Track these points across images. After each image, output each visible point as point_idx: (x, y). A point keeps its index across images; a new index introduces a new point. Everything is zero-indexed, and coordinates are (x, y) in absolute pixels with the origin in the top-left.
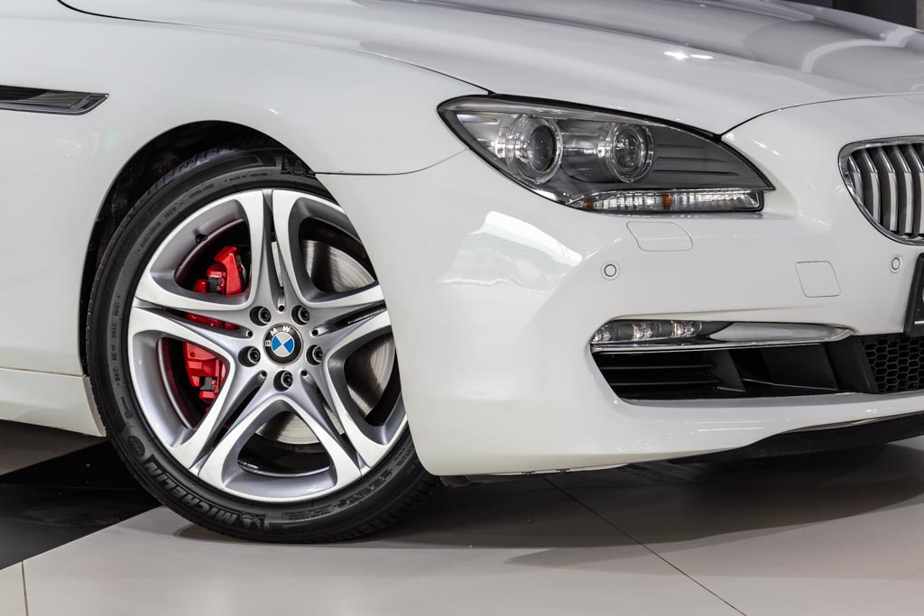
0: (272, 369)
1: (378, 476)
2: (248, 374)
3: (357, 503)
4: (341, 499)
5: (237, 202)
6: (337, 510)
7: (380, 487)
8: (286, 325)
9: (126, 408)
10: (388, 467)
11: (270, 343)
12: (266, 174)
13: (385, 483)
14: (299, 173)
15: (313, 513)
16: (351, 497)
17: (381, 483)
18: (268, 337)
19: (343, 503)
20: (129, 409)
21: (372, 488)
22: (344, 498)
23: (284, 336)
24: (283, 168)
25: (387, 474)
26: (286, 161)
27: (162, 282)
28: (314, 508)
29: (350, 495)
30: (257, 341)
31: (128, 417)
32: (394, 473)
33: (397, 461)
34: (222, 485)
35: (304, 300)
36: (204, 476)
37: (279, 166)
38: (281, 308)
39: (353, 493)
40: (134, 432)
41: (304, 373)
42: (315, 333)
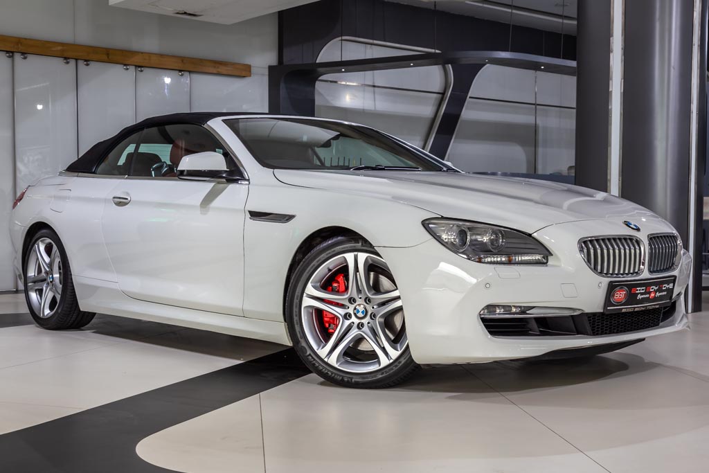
0: (356, 321)
1: (396, 363)
2: (347, 323)
3: (388, 374)
5: (344, 257)
6: (381, 376)
7: (397, 368)
8: (362, 304)
11: (355, 311)
12: (355, 247)
14: (368, 246)
17: (398, 366)
18: (355, 309)
19: (382, 374)
21: (394, 368)
23: (361, 309)
24: (362, 244)
25: (400, 362)
26: (363, 242)
27: (315, 287)
29: (385, 370)
30: (351, 311)
31: (301, 339)
32: (403, 362)
34: (336, 366)
35: (369, 295)
36: (329, 362)
37: (360, 244)
38: (360, 298)
39: (387, 370)
40: (304, 344)
41: (369, 323)
42: (373, 308)
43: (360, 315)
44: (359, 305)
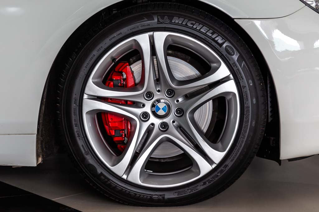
0: (157, 122)
1: (222, 168)
2: (146, 125)
3: (212, 182)
4: (203, 182)
5: (135, 40)
6: (202, 187)
7: (223, 174)
8: (162, 99)
9: (85, 150)
10: (227, 163)
11: (154, 109)
12: (149, 25)
13: (225, 171)
14: (167, 22)
15: (190, 191)
16: (209, 180)
17: (223, 171)
18: (153, 106)
19: (205, 183)
20: (86, 150)
21: (219, 174)
22: (205, 181)
24: (158, 21)
25: (226, 166)
26: (159, 17)
27: (97, 84)
28: (190, 188)
29: (208, 179)
30: (147, 109)
31: (86, 155)
32: (230, 166)
33: (231, 159)
34: (140, 182)
35: (173, 86)
36: (130, 179)
37: (156, 20)
38: (159, 91)
39: (210, 178)
40: (91, 161)
41: (174, 122)
42: (178, 101)
43: (161, 112)
44: (158, 101)
